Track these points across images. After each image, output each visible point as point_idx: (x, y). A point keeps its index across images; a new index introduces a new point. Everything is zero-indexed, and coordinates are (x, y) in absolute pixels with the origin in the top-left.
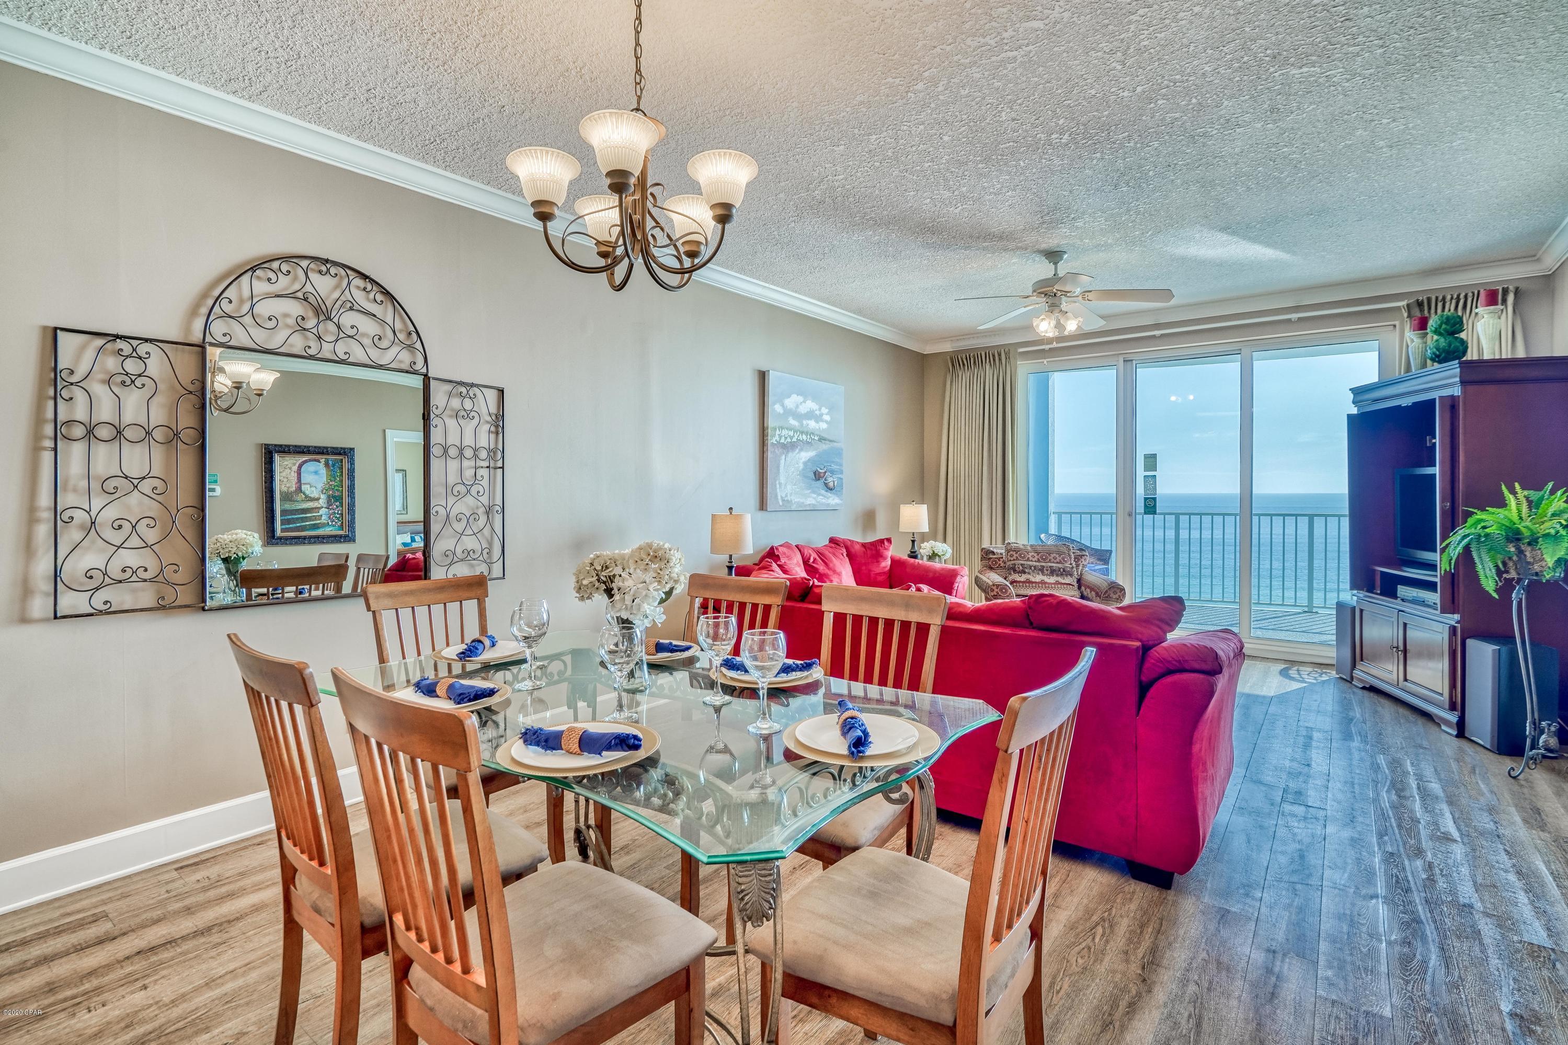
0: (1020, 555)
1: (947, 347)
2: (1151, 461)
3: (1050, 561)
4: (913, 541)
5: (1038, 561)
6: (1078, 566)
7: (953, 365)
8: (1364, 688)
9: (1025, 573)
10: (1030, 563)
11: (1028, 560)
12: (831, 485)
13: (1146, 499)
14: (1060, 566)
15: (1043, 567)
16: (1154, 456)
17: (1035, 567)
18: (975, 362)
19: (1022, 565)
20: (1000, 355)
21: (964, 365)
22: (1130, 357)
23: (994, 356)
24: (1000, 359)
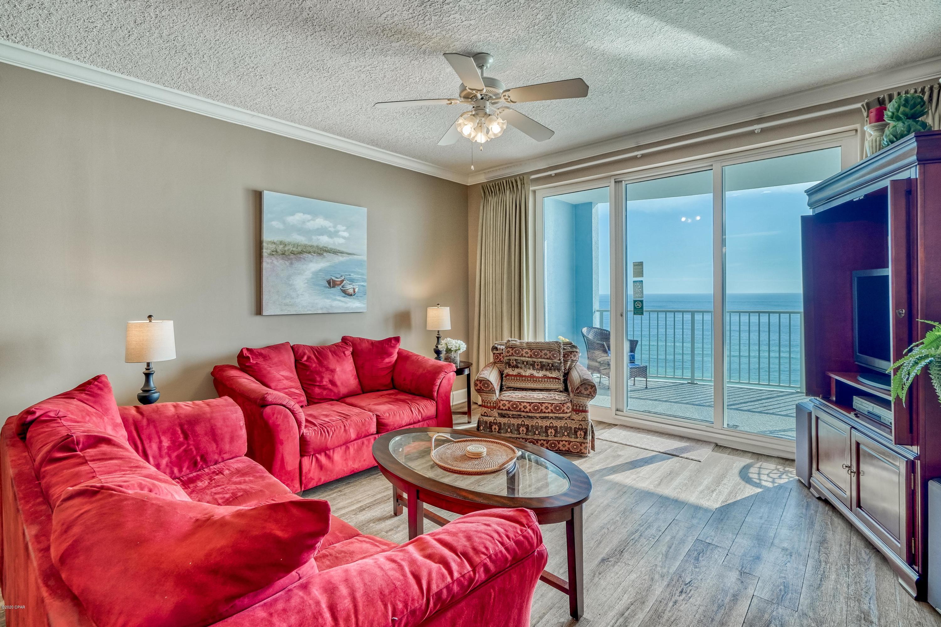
0: (515, 352)
1: (482, 179)
2: (639, 267)
3: (541, 357)
4: (438, 338)
5: (531, 357)
6: (566, 361)
7: (485, 193)
8: (819, 498)
9: (518, 367)
10: (523, 359)
11: (522, 356)
12: (351, 291)
13: (635, 301)
14: (549, 361)
15: (535, 362)
16: (641, 264)
17: (527, 362)
18: (499, 190)
19: (516, 360)
20: (516, 182)
21: (492, 192)
22: (619, 178)
23: (512, 183)
24: (517, 186)
